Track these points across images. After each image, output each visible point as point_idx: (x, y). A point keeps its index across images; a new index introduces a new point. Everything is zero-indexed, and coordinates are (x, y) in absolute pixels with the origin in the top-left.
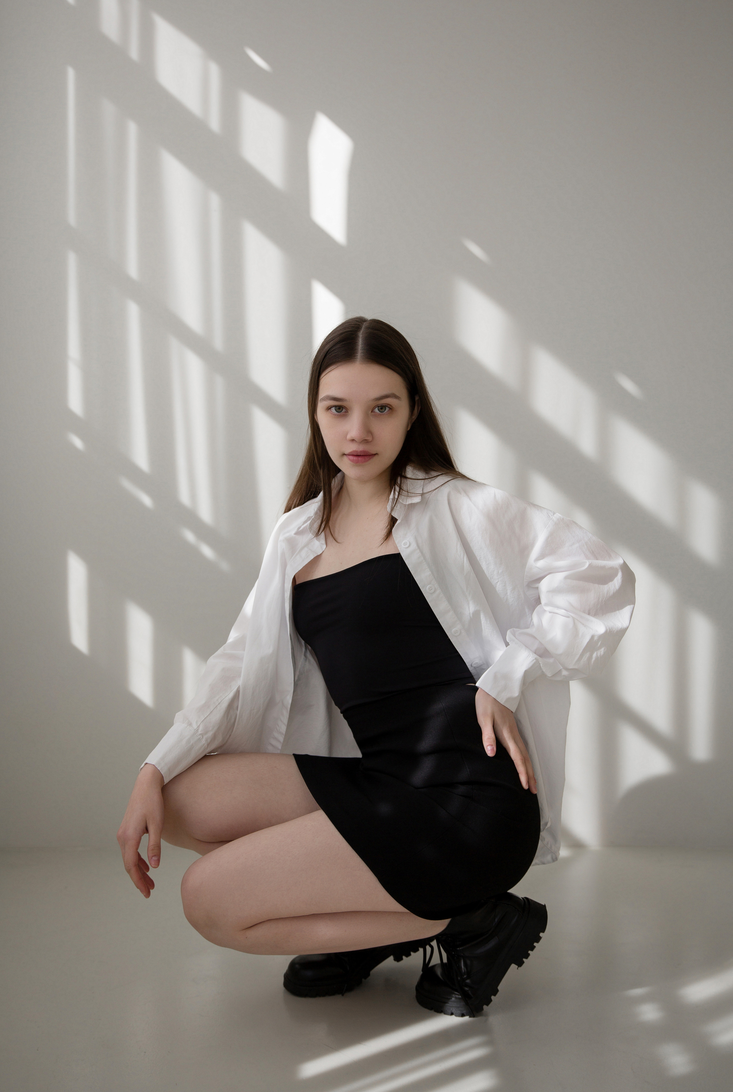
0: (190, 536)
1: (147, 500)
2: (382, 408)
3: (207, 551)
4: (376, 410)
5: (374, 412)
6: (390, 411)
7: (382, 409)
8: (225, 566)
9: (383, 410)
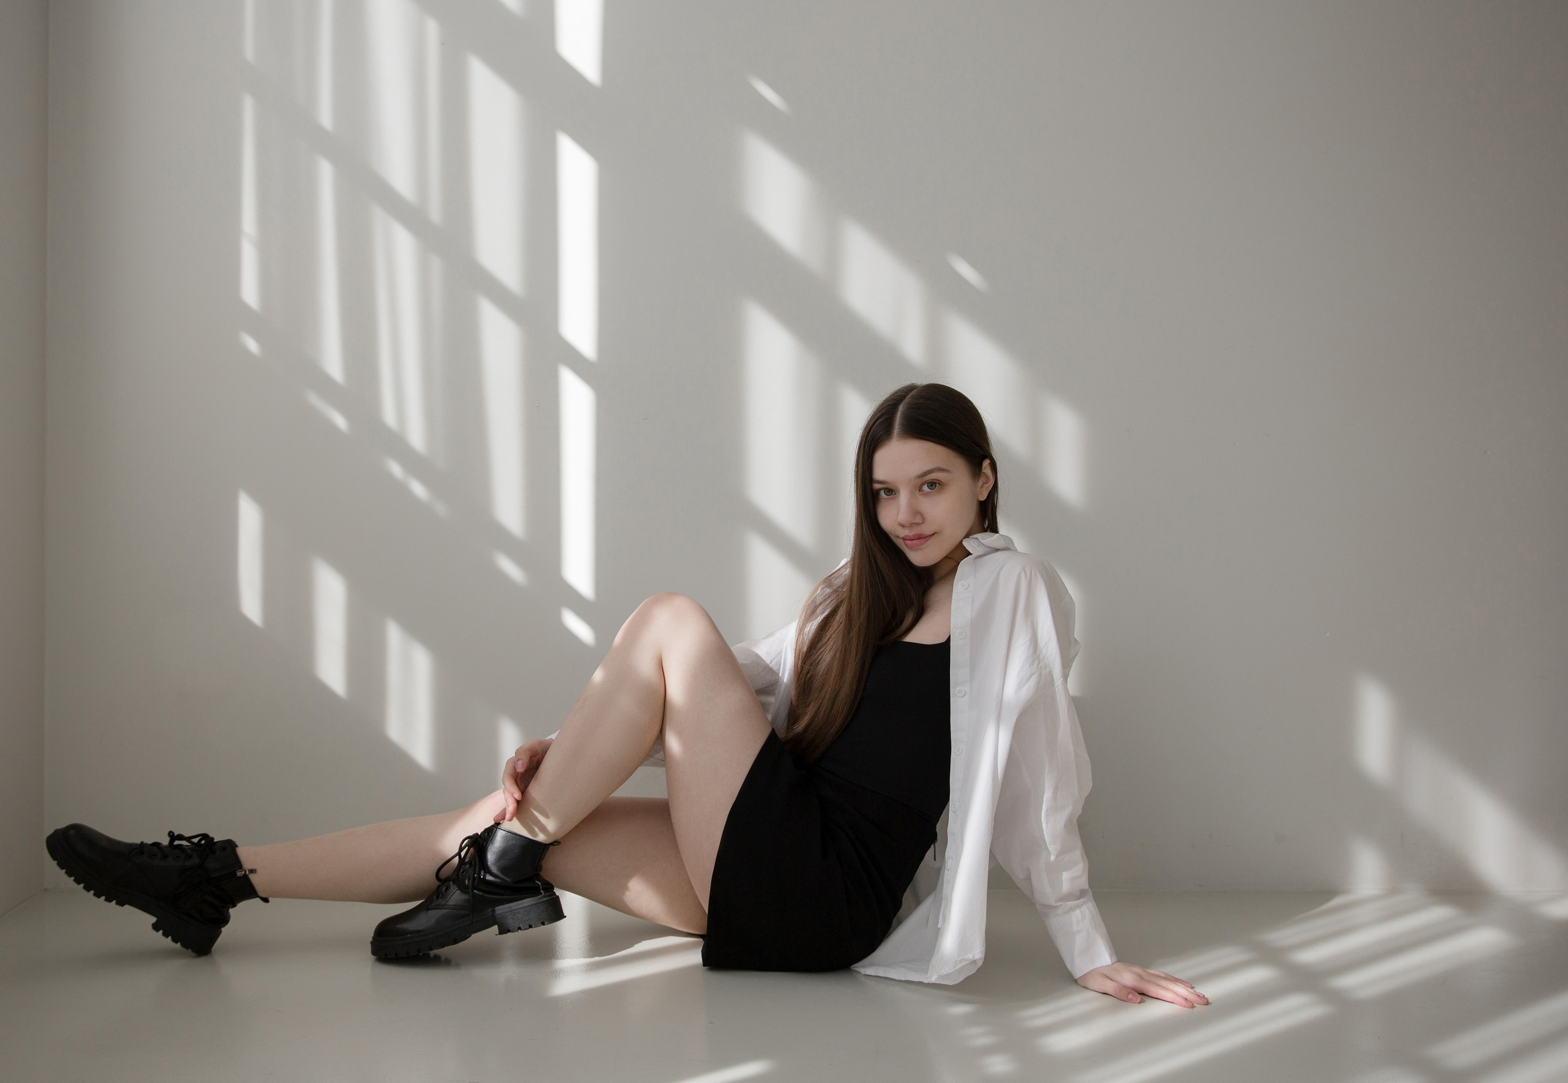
0: (396, 469)
1: (340, 422)
2: (932, 484)
3: (419, 489)
4: (925, 488)
5: (923, 491)
6: (940, 487)
7: (932, 486)
8: (441, 509)
9: (934, 486)
